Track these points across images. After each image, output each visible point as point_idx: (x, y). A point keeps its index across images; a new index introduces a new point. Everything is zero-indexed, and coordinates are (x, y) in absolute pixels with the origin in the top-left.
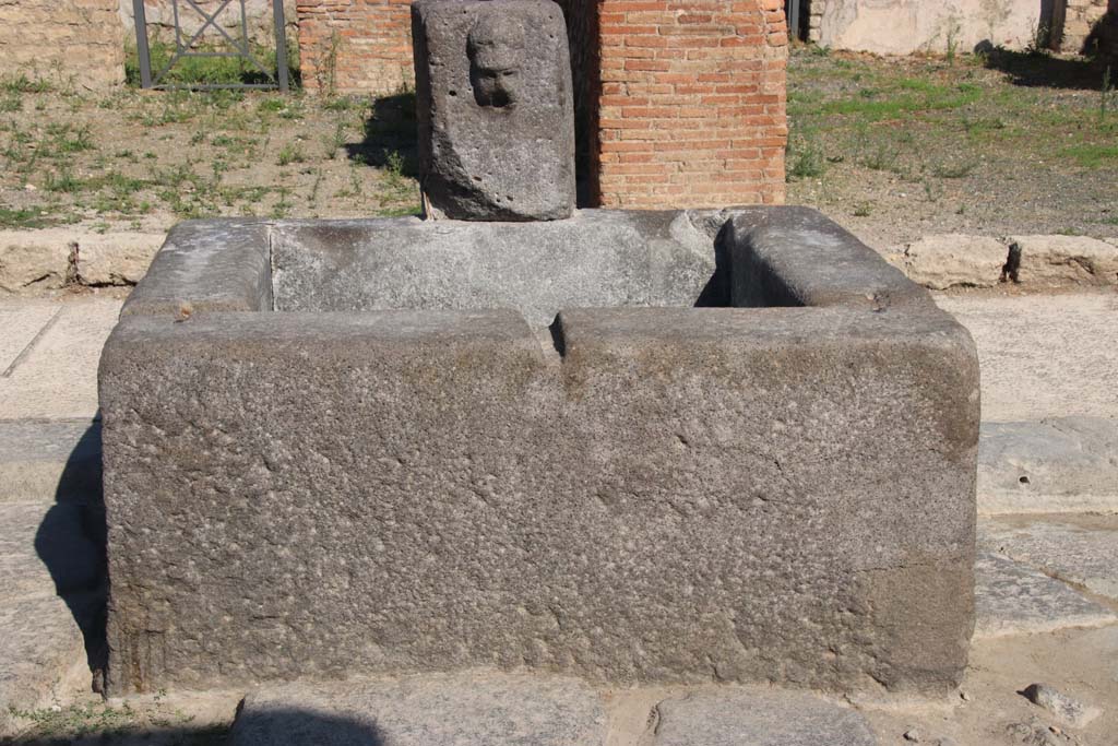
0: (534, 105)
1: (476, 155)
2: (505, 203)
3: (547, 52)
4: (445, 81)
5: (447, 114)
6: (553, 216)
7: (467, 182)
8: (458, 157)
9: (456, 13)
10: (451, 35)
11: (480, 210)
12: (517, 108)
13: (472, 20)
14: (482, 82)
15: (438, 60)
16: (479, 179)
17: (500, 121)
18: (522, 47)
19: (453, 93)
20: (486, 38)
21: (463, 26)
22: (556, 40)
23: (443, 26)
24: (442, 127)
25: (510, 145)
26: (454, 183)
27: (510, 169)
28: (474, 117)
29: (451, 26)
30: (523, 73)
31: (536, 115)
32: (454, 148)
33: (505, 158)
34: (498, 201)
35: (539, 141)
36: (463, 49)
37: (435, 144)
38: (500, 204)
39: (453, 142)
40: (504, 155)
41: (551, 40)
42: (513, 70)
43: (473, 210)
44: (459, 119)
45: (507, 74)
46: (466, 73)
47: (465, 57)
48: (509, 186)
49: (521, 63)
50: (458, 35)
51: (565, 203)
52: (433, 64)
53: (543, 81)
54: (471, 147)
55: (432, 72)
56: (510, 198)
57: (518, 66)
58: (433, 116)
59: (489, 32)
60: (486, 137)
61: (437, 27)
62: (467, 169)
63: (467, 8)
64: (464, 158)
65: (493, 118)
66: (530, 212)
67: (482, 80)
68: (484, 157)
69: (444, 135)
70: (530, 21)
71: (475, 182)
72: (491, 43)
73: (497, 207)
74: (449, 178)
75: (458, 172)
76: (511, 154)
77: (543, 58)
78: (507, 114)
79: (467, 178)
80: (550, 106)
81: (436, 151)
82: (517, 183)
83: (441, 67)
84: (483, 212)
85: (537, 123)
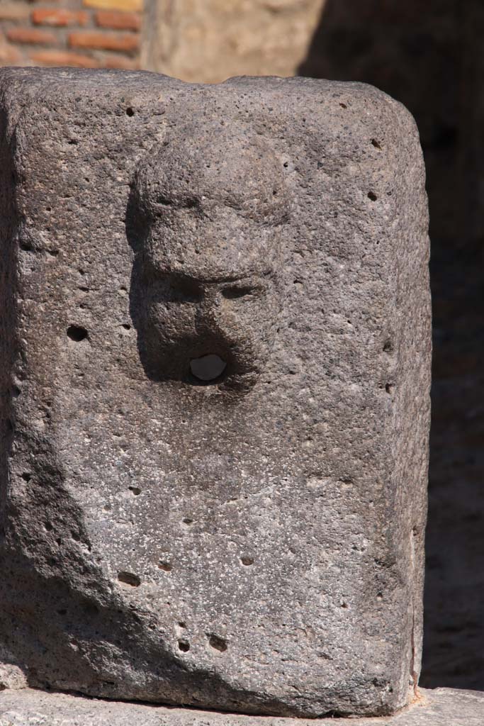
0: (308, 382)
1: (130, 510)
2: (202, 656)
3: (358, 239)
4: (60, 298)
5: (55, 389)
6: (341, 705)
7: (98, 586)
8: (76, 512)
9: (105, 111)
10: (85, 170)
11: (128, 670)
12: (259, 388)
13: (150, 134)
14: (163, 311)
15: (43, 237)
16: (133, 580)
17: (208, 419)
18: (286, 219)
19: (78, 333)
20: (180, 188)
21: (124, 149)
22: (383, 206)
23: (66, 147)
24: (40, 424)
25: (231, 491)
26: (62, 584)
27: (225, 558)
28: (132, 402)
29: (88, 146)
30: (279, 290)
31: (309, 410)
32: (68, 486)
33: (212, 524)
34: (184, 647)
35: (314, 483)
36: (115, 214)
37: (17, 469)
38: (186, 656)
39: (68, 468)
40: (211, 518)
41: (371, 205)
42: (256, 281)
43: (111, 668)
44: (92, 408)
45: (234, 292)
46: (121, 280)
47: (120, 236)
48: (220, 604)
49: (275, 265)
50: (105, 174)
51: (378, 669)
52: (27, 247)
53: (337, 319)
54: (116, 487)
55: (26, 271)
56: (219, 643)
57: (268, 273)
58: (17, 392)
59: (191, 175)
60: (164, 464)
61: (47, 145)
62: (101, 547)
63: (136, 102)
64: (97, 517)
65: (186, 411)
66: (275, 688)
67: (161, 305)
68: (153, 516)
69: (43, 447)
70: (316, 149)
71: (121, 587)
72: (192, 203)
73: (180, 664)
74: (47, 572)
75: (73, 556)
76: (232, 514)
77: (342, 256)
78: (229, 403)
79: (97, 572)
80: (354, 387)
81: (19, 490)
82: (242, 599)
83: (51, 258)
84: (138, 677)
85: (310, 433)
